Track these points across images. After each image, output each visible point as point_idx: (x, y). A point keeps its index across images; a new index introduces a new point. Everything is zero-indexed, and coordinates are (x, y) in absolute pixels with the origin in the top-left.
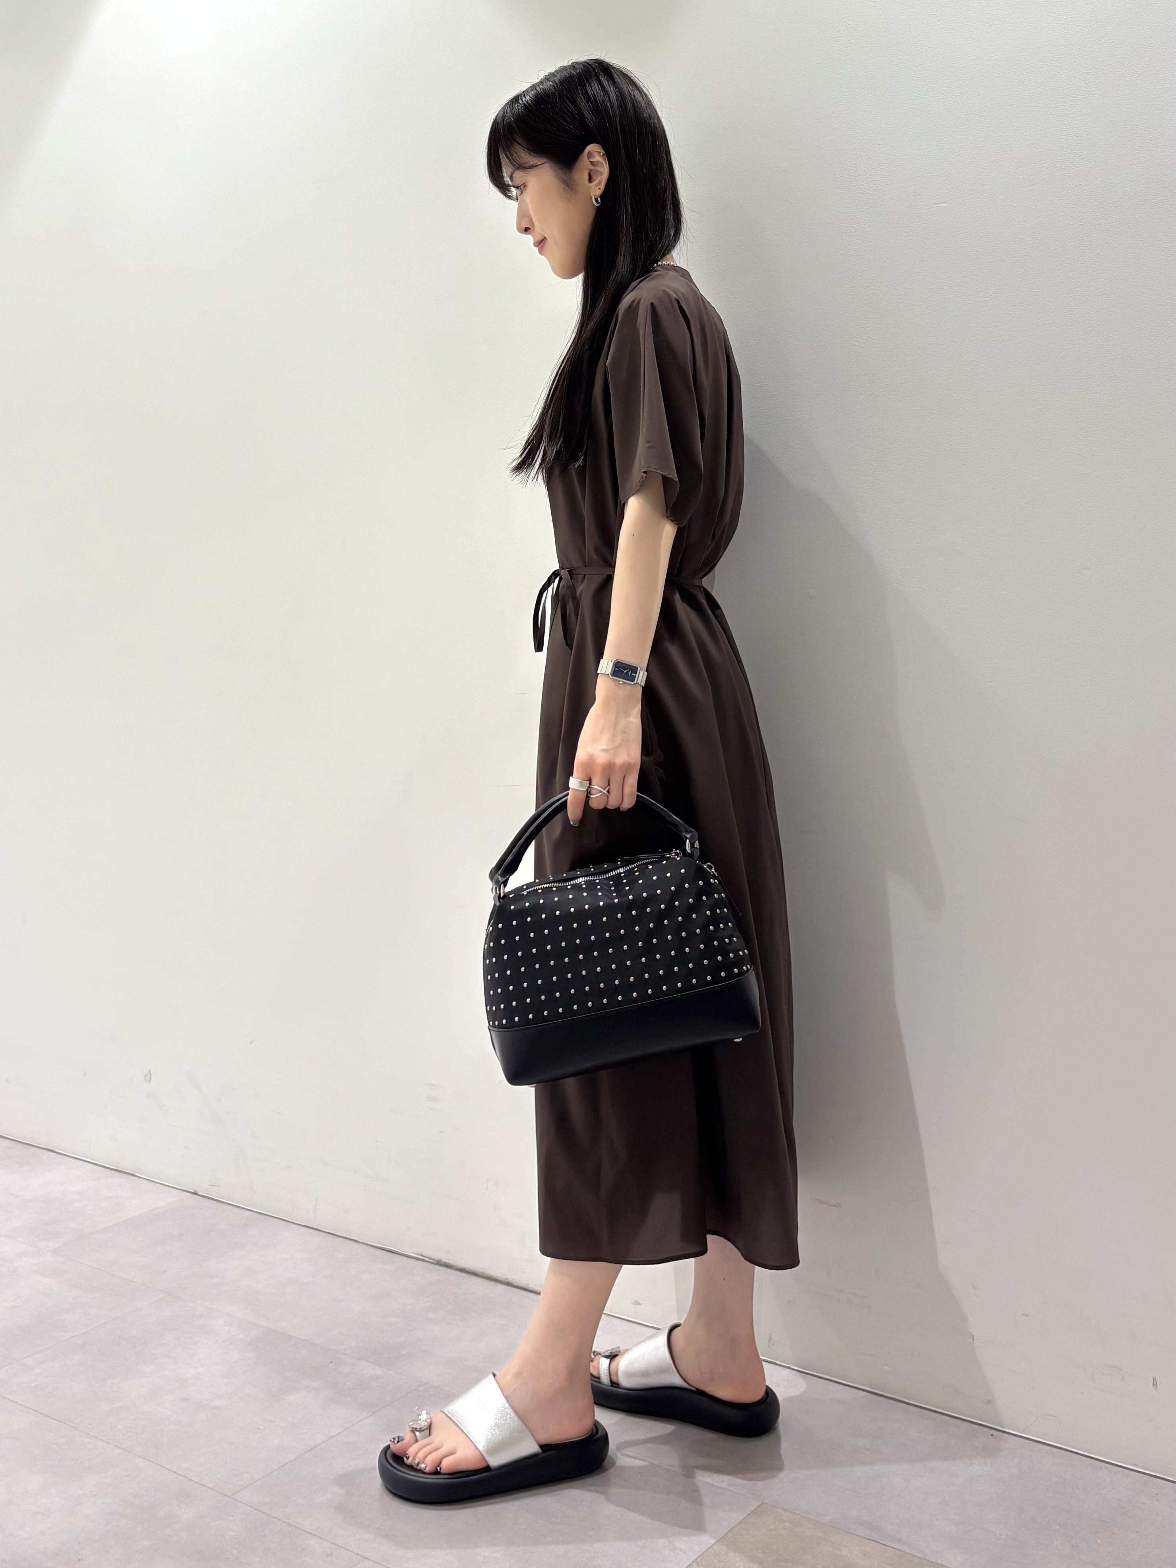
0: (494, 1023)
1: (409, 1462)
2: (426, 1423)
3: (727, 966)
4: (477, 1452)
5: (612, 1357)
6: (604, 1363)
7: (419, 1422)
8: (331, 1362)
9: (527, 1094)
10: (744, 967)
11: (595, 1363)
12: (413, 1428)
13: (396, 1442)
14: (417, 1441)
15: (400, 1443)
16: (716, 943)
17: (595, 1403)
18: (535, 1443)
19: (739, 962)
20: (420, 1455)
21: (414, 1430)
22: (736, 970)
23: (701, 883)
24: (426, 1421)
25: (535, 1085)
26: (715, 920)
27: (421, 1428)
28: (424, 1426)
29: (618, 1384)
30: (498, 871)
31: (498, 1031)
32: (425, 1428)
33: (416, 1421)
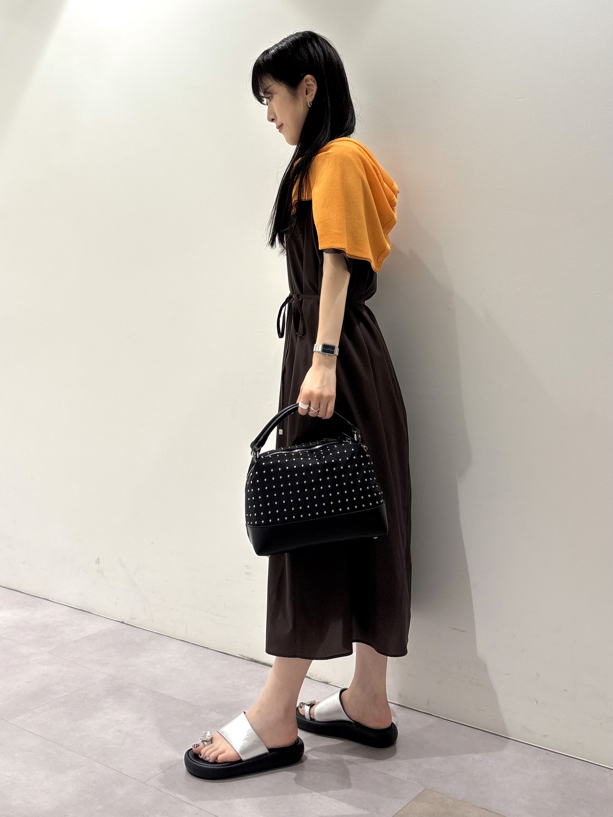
0: (250, 523)
1: (201, 757)
2: (209, 738)
3: (373, 499)
4: (236, 753)
5: (312, 705)
6: (307, 708)
7: (206, 737)
8: (196, 712)
9: (265, 560)
10: (381, 501)
11: (303, 708)
12: (202, 740)
13: (195, 746)
14: (205, 746)
15: (197, 748)
16: (368, 488)
17: (298, 727)
18: (266, 748)
19: (378, 498)
20: (207, 753)
21: (203, 741)
22: (377, 502)
23: (362, 456)
24: (210, 737)
25: (269, 556)
26: (368, 476)
27: (207, 740)
28: (209, 739)
29: (314, 720)
30: (256, 444)
31: (251, 527)
32: (209, 740)
33: (205, 736)
